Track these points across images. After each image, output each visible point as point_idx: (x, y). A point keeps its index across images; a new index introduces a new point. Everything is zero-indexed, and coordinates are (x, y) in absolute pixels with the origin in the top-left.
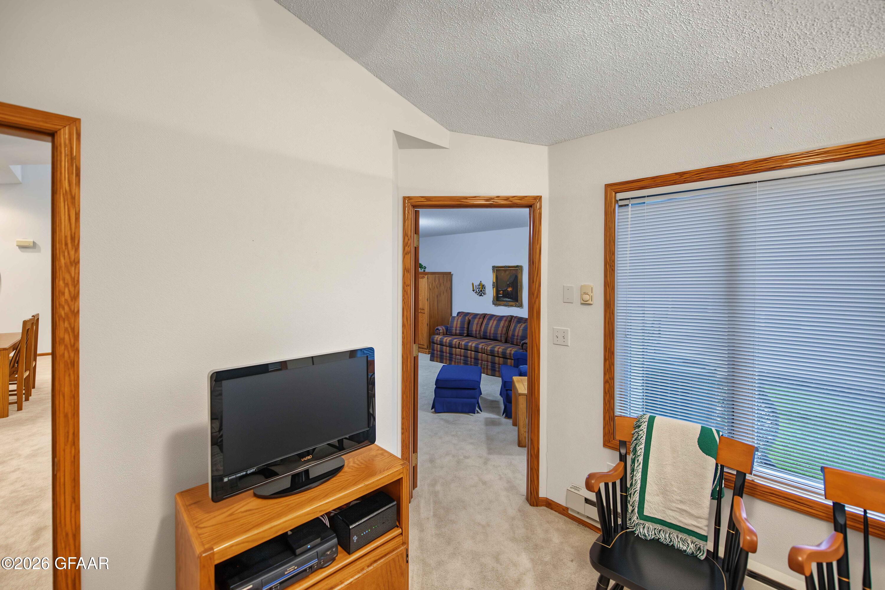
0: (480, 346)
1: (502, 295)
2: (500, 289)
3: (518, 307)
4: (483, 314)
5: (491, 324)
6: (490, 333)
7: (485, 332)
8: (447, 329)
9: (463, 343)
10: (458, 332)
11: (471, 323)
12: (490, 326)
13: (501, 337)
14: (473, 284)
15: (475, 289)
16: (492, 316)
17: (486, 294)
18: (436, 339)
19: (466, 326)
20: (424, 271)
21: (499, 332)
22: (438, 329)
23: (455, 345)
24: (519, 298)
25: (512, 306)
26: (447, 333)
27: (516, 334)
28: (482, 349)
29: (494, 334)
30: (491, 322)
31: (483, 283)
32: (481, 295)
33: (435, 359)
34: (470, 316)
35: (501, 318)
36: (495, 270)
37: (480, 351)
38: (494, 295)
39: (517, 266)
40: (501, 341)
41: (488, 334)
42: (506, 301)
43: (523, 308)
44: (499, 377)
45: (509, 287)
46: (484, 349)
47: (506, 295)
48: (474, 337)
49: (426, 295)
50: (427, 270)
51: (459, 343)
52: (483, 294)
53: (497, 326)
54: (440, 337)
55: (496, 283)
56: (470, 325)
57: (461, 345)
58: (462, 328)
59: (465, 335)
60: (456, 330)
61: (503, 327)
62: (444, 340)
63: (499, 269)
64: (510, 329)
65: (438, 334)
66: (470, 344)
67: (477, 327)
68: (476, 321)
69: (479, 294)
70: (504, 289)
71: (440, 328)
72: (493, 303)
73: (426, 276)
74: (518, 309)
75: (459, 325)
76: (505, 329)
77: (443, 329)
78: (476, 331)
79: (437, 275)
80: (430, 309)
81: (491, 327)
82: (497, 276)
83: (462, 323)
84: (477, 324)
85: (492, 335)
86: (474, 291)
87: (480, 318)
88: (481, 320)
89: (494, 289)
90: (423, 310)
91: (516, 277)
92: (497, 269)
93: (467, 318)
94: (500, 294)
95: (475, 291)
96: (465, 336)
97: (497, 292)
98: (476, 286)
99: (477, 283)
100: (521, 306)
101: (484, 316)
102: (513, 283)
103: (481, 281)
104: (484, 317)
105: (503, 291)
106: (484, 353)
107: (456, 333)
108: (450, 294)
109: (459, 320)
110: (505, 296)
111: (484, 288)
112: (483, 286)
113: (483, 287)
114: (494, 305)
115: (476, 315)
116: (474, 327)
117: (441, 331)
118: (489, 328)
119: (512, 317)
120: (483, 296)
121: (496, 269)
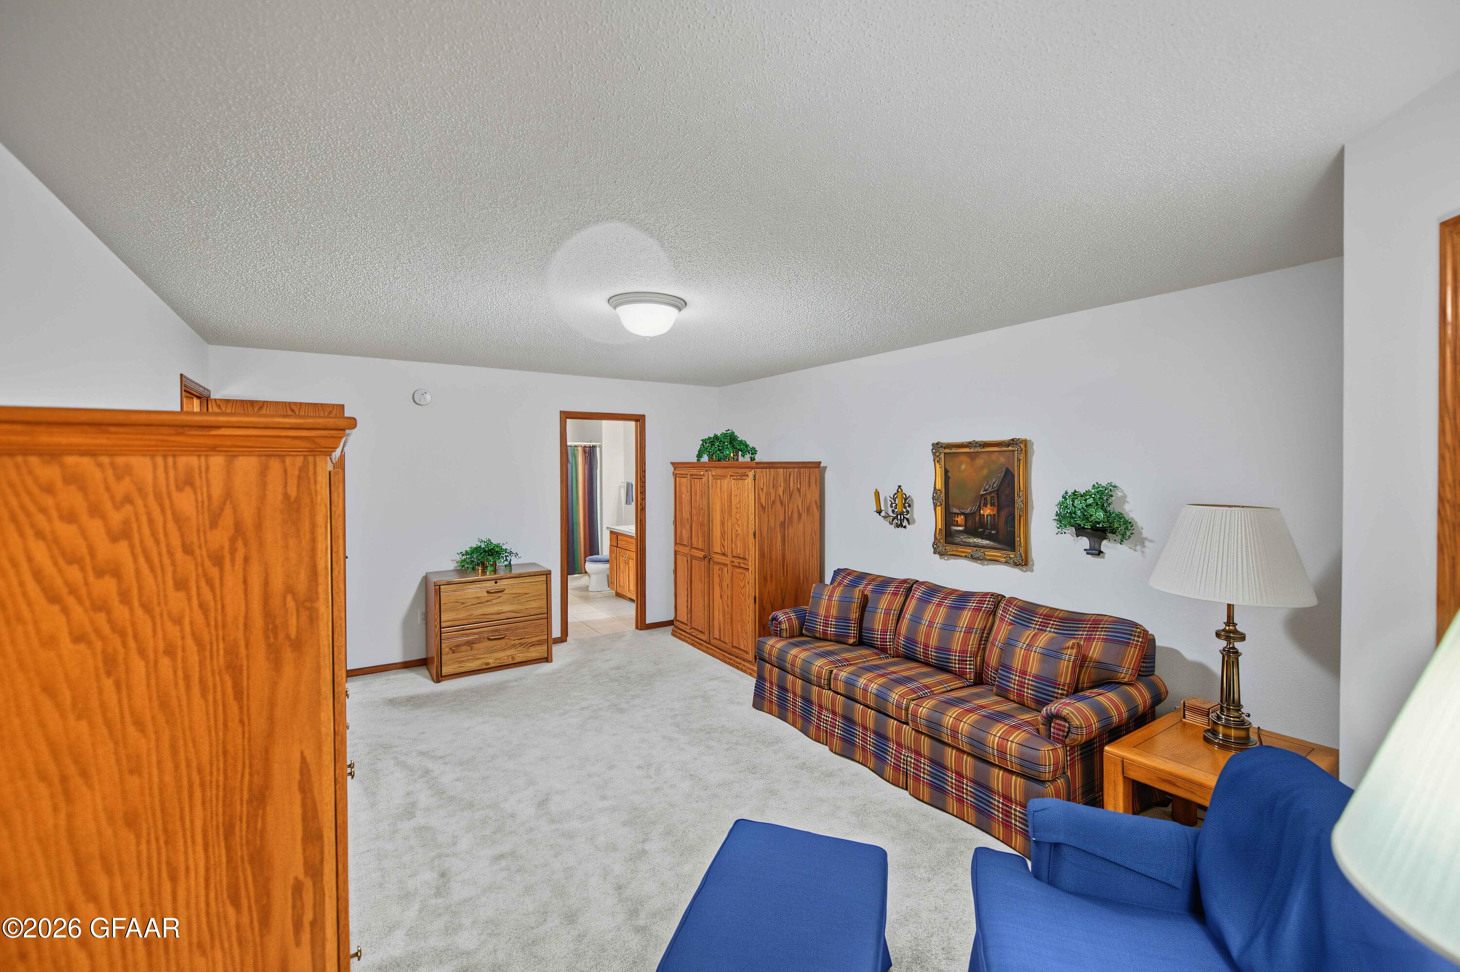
0: (894, 697)
1: (961, 528)
2: (955, 510)
3: (1016, 565)
4: (905, 581)
5: (927, 616)
6: (926, 646)
7: (911, 641)
8: (802, 619)
9: (843, 675)
10: (831, 630)
11: (869, 605)
12: (925, 622)
13: (962, 661)
14: (877, 494)
15: (883, 508)
16: (933, 590)
17: (914, 522)
18: (767, 648)
19: (854, 615)
20: (752, 459)
21: (956, 644)
22: (775, 619)
23: (819, 677)
24: (1020, 539)
25: (995, 561)
26: (801, 629)
27: (1017, 663)
28: (899, 706)
29: (938, 649)
30: (931, 608)
31: (907, 491)
32: (898, 526)
33: (766, 704)
34: (868, 584)
35: (963, 598)
36: (942, 456)
37: (892, 710)
38: (939, 526)
39: (1013, 442)
40: (960, 675)
41: (920, 649)
42: (976, 546)
43: (1032, 571)
44: (956, 817)
45: (985, 505)
46: (907, 709)
47: (976, 528)
48: (877, 648)
49: (752, 522)
50: (758, 458)
51: (831, 672)
52: (905, 523)
53: (949, 627)
54: (779, 645)
55: (943, 491)
56: (866, 614)
57: (836, 679)
58: (843, 619)
59: (851, 641)
60: (826, 625)
61: (969, 631)
62: (789, 658)
63: (954, 450)
64: (991, 638)
65: (778, 634)
66: (862, 682)
67: (885, 624)
68: (884, 602)
69: (896, 521)
70: (968, 511)
71: (782, 617)
72: (935, 549)
73: (751, 474)
74: (1016, 571)
75: (834, 612)
76: (974, 639)
77: (789, 619)
78: (884, 632)
79: (781, 471)
80: (762, 555)
81: (931, 623)
82: (946, 472)
83: (845, 601)
84: (887, 612)
85: (932, 653)
86: (879, 512)
87: (895, 594)
88: (899, 600)
89: (939, 509)
90: (745, 562)
91: (1008, 477)
92: (947, 451)
93: (857, 593)
94: (959, 526)
95: (883, 514)
96: (851, 645)
97: (949, 518)
98: (885, 499)
99: (887, 493)
100: (1026, 564)
101: (908, 587)
102: (998, 491)
103: (900, 487)
104: (909, 590)
105: (966, 515)
106: (907, 724)
107: (825, 633)
108: (817, 524)
109: (836, 597)
110: (971, 531)
111: (909, 506)
112: (906, 499)
113: (907, 502)
114: (937, 556)
115: (884, 583)
116: (878, 622)
117: (784, 626)
118: (923, 628)
119: (998, 599)
120: (905, 527)
121: (942, 450)
